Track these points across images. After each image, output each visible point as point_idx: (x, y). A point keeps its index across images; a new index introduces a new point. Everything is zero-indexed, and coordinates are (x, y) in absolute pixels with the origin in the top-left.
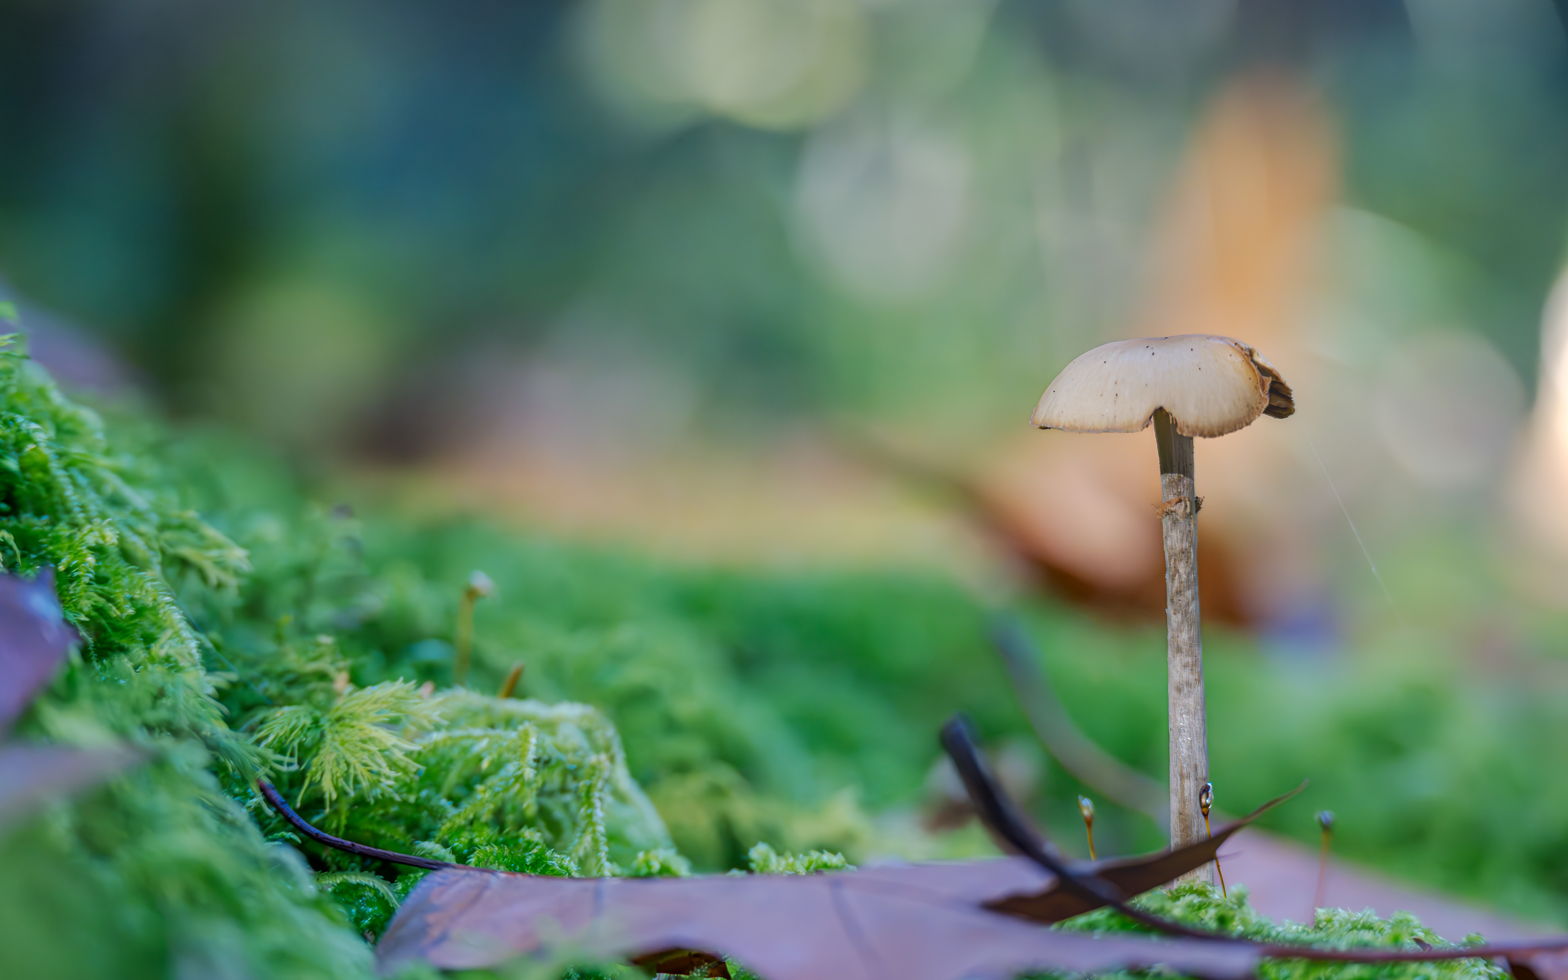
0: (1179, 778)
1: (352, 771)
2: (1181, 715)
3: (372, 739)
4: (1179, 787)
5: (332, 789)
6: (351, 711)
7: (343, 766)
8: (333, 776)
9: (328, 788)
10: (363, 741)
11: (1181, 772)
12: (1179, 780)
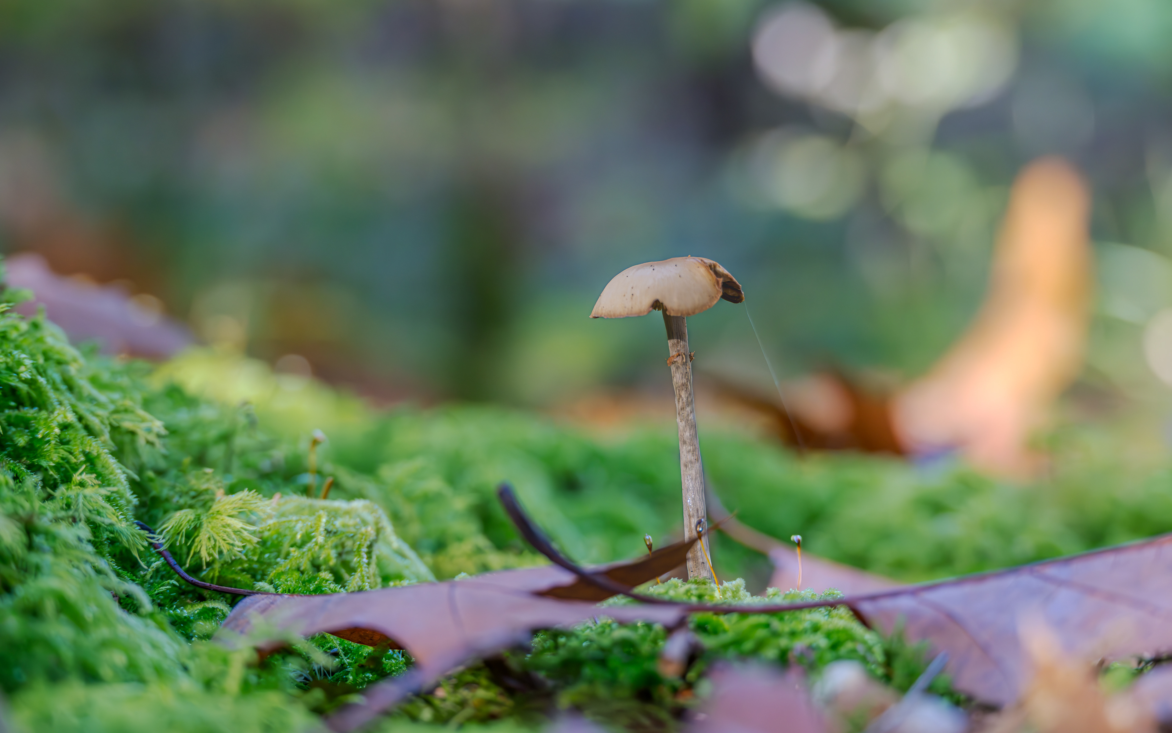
0: (688, 517)
1: (217, 544)
2: (688, 480)
3: (229, 525)
4: (688, 522)
5: (207, 555)
6: (217, 510)
7: (213, 542)
8: (207, 547)
9: (205, 556)
10: (223, 526)
11: (689, 514)
12: (688, 519)
